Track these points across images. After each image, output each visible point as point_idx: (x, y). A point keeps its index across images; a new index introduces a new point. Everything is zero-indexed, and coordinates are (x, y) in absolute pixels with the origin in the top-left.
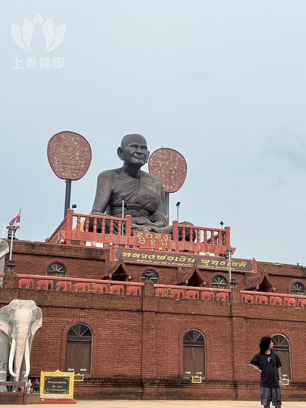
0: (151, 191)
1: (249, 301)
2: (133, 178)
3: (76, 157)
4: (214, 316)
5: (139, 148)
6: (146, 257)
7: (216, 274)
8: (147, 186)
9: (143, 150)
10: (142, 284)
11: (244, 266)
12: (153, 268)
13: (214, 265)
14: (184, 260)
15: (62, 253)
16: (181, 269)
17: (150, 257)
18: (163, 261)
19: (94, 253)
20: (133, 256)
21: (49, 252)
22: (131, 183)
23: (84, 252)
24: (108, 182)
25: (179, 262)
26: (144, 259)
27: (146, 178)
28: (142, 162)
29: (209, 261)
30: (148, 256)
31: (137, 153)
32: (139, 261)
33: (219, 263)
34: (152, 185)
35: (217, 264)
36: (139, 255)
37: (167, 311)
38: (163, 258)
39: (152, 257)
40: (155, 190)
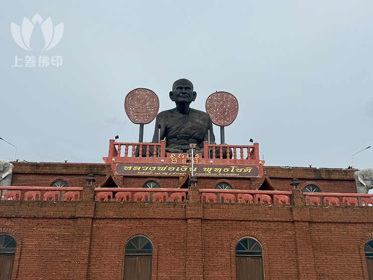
0: (198, 123)
1: (211, 200)
2: (183, 114)
3: (146, 107)
4: (166, 219)
5: (184, 89)
6: (146, 169)
7: (220, 181)
8: (194, 119)
9: (188, 90)
10: (81, 188)
11: (249, 172)
12: (154, 179)
13: (217, 173)
14: (185, 170)
15: (64, 171)
16: (182, 178)
17: (151, 168)
18: (164, 171)
19: (96, 169)
20: (134, 169)
21: (53, 171)
22: (181, 118)
23: (85, 168)
24: (163, 120)
25: (180, 171)
26: (144, 171)
27: (193, 113)
28: (187, 100)
29: (211, 169)
30: (149, 168)
31: (182, 93)
32: (139, 174)
33: (222, 170)
34: (199, 119)
35: (220, 171)
36: (140, 168)
37: (107, 217)
38: (164, 169)
39: (153, 169)
40: (201, 122)
